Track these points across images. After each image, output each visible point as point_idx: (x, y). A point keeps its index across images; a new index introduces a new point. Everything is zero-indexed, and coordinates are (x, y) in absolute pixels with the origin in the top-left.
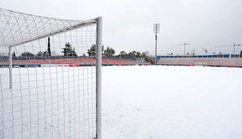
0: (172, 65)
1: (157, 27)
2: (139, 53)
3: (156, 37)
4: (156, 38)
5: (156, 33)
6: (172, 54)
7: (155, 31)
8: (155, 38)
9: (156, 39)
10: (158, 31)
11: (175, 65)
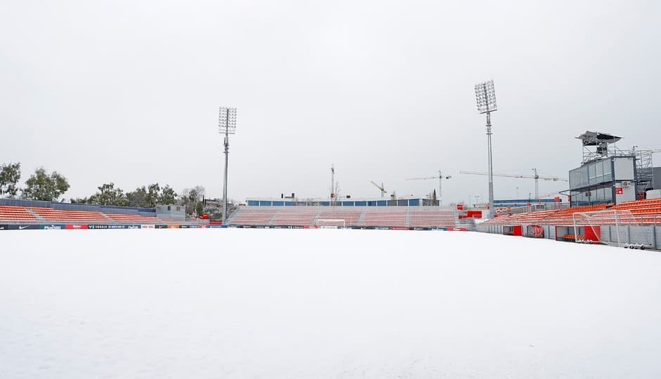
0: (264, 227)
1: (227, 117)
2: (171, 190)
3: (226, 145)
4: (226, 149)
5: (227, 135)
6: (293, 195)
7: (222, 128)
8: (224, 147)
9: (226, 153)
10: (232, 129)
11: (271, 227)
